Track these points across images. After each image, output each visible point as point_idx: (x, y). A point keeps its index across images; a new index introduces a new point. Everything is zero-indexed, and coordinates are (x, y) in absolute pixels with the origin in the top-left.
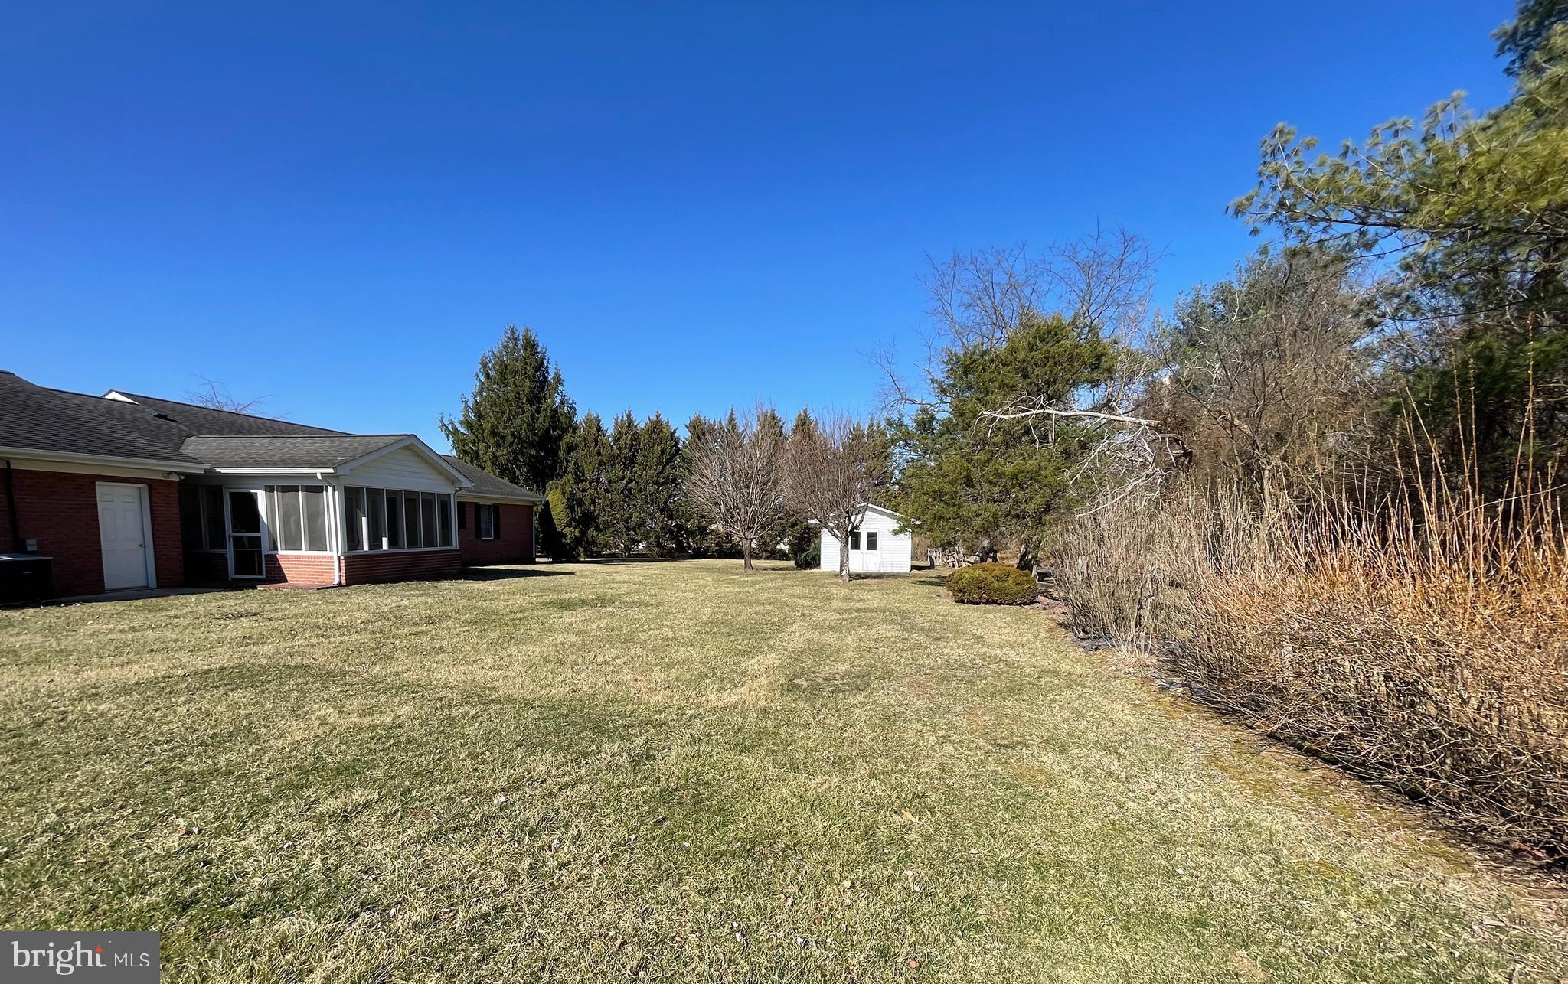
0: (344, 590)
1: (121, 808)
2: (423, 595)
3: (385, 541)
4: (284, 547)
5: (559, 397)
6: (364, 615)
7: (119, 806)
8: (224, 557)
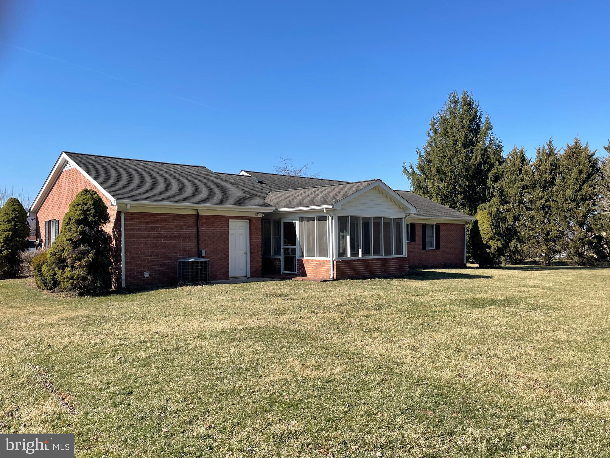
0: (335, 283)
1: (190, 403)
2: (378, 289)
3: (360, 251)
4: (306, 255)
5: (489, 139)
6: (340, 300)
7: (189, 402)
8: (279, 260)
